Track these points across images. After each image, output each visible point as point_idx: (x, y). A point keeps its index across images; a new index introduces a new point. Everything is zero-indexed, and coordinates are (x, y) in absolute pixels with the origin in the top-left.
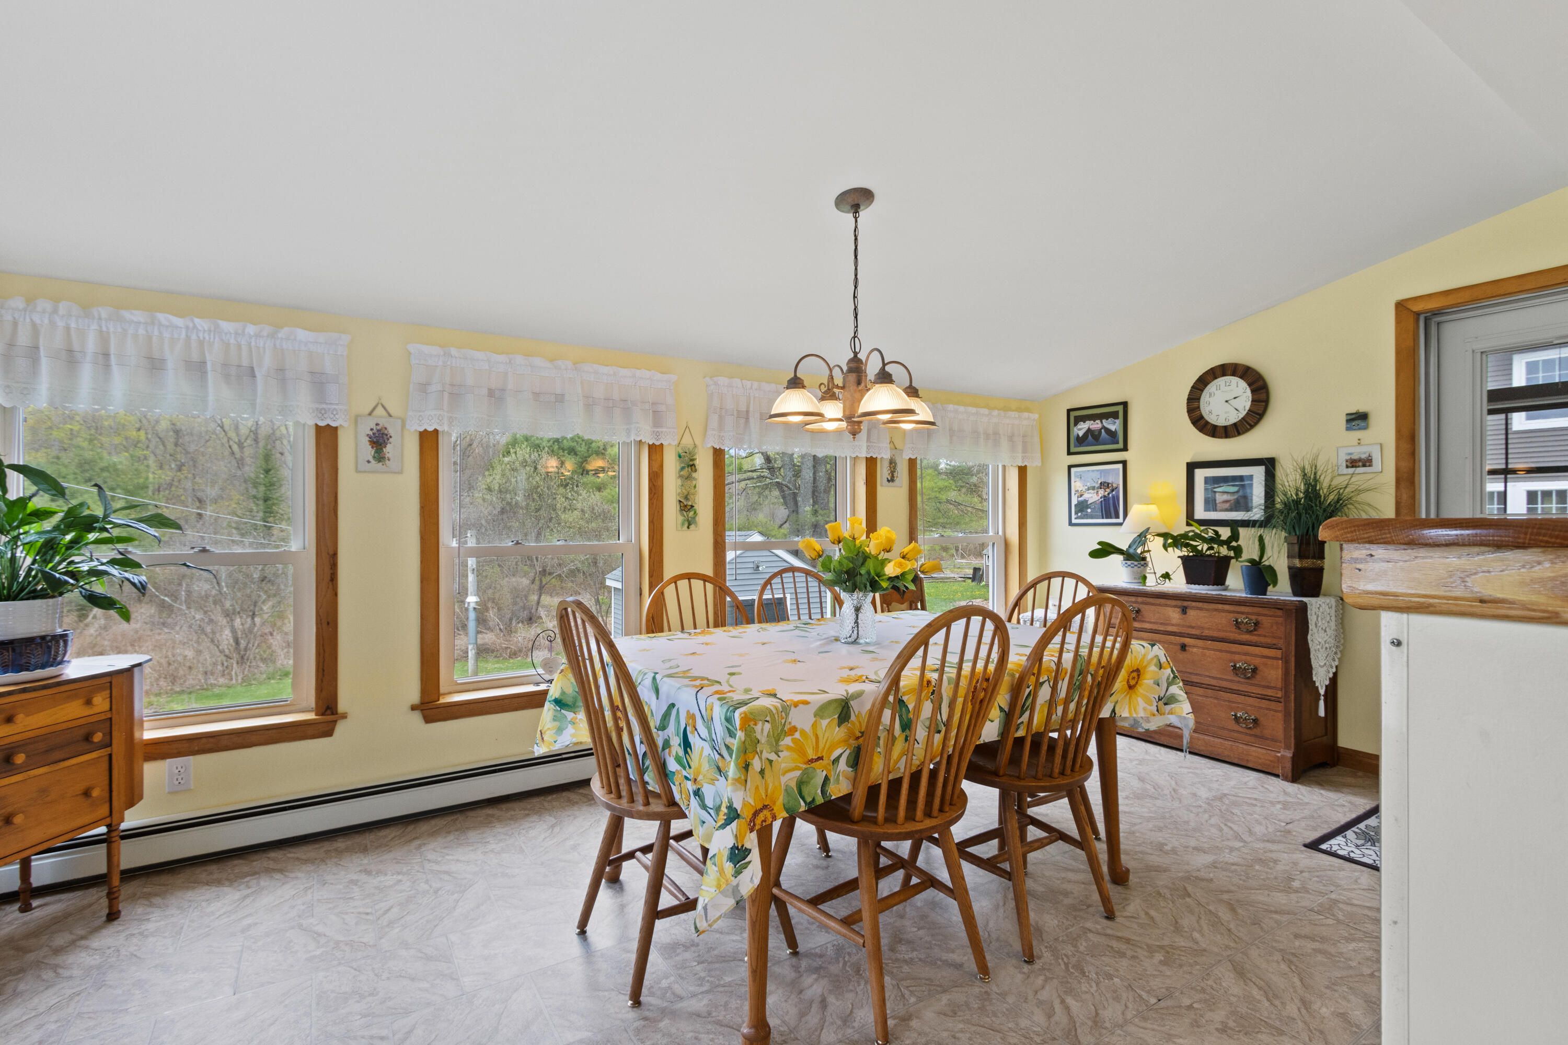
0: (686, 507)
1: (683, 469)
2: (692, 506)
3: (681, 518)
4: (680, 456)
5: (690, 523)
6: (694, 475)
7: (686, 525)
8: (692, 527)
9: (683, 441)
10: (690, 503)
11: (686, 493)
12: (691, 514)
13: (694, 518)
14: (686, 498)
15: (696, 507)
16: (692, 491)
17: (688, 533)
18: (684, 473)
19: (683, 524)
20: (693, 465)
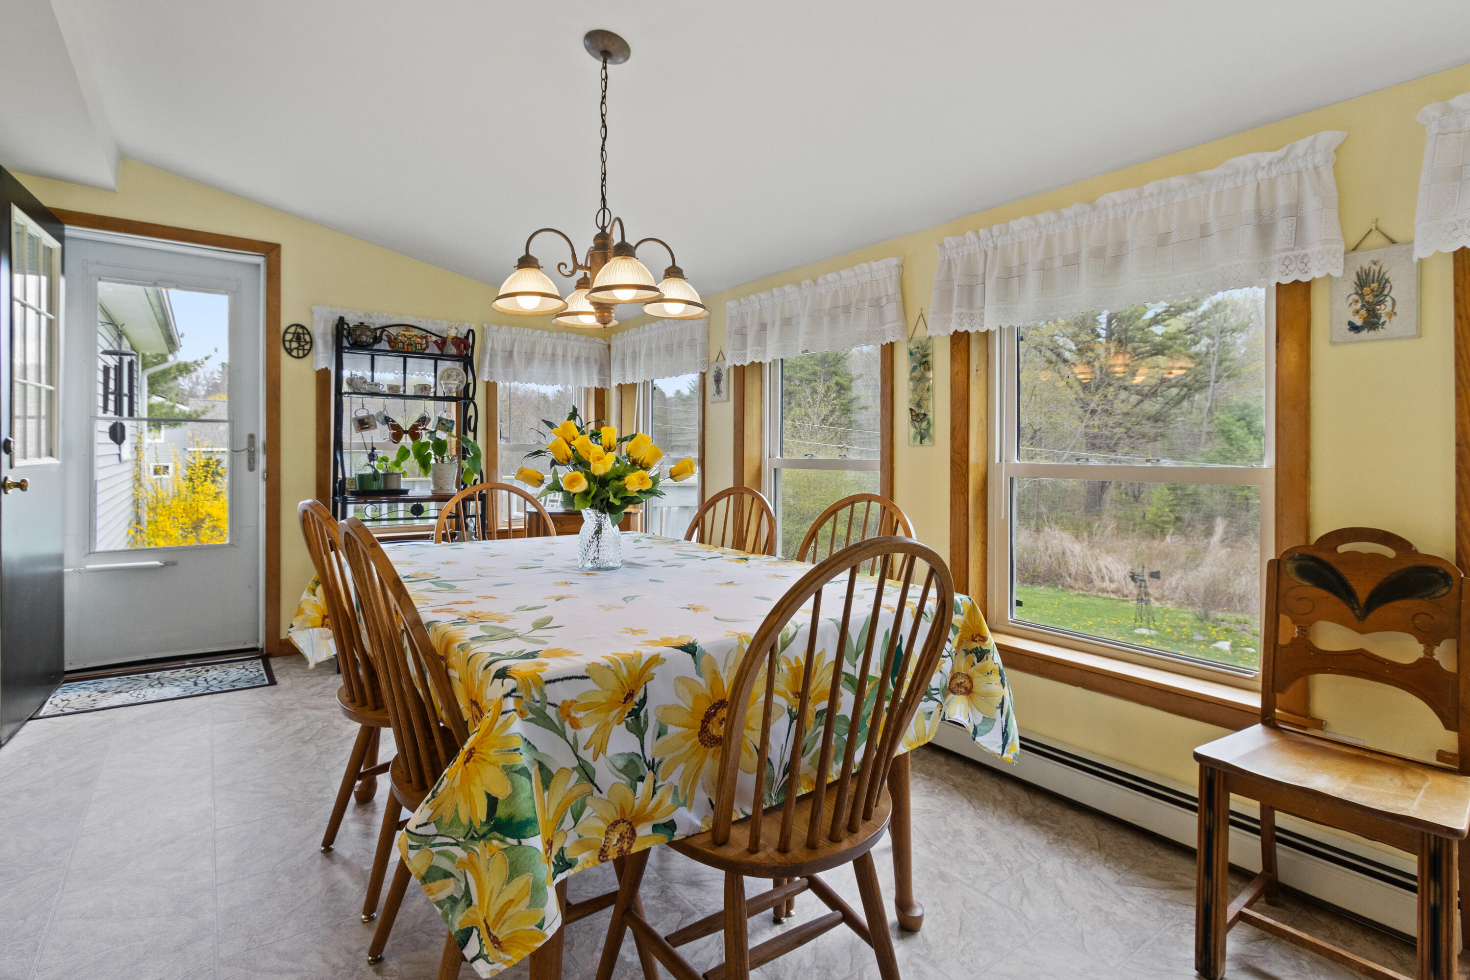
0: (918, 416)
1: (914, 369)
2: (925, 415)
3: (913, 431)
4: (911, 354)
5: (923, 436)
6: (930, 374)
7: (919, 438)
8: (926, 441)
9: (917, 335)
10: (923, 412)
11: (918, 399)
12: (924, 424)
13: (927, 430)
14: (919, 405)
15: (930, 416)
16: (926, 395)
17: (921, 450)
18: (916, 374)
19: (915, 438)
20: (926, 362)
